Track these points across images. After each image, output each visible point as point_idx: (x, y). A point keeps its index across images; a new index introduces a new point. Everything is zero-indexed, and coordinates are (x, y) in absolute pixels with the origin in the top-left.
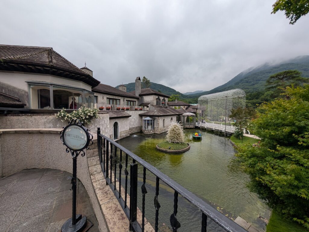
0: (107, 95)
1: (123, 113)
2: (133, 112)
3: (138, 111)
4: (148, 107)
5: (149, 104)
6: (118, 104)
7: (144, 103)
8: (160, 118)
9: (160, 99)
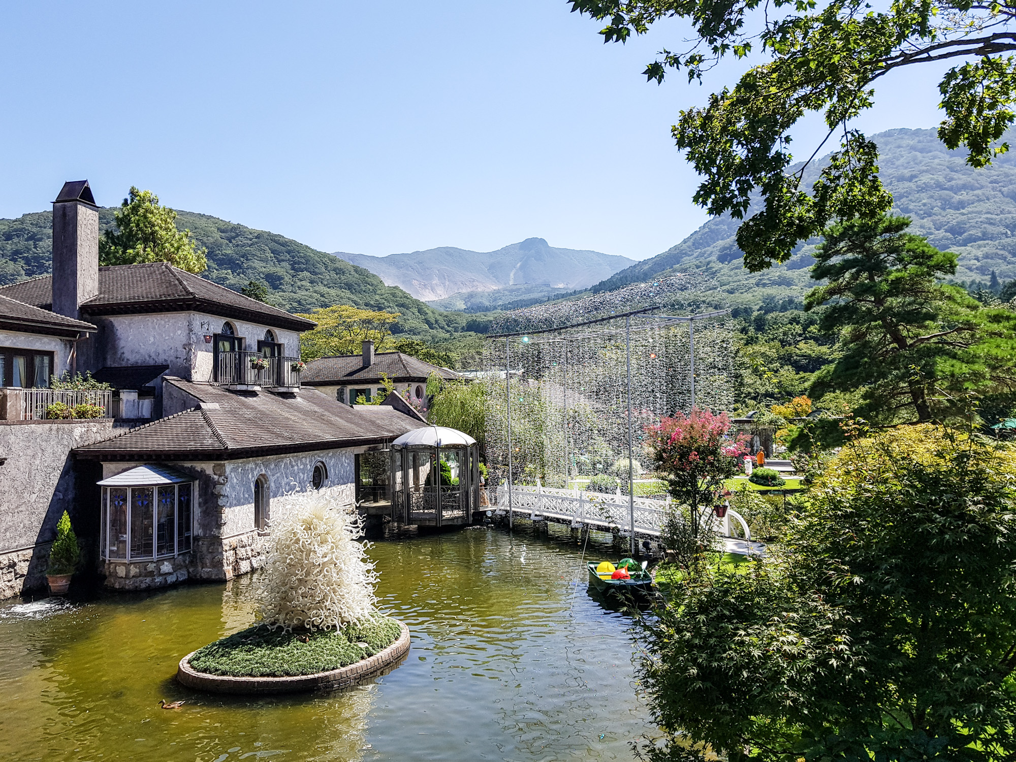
4: (145, 393)
5: (155, 371)
7: (124, 364)
8: (229, 466)
9: (240, 340)
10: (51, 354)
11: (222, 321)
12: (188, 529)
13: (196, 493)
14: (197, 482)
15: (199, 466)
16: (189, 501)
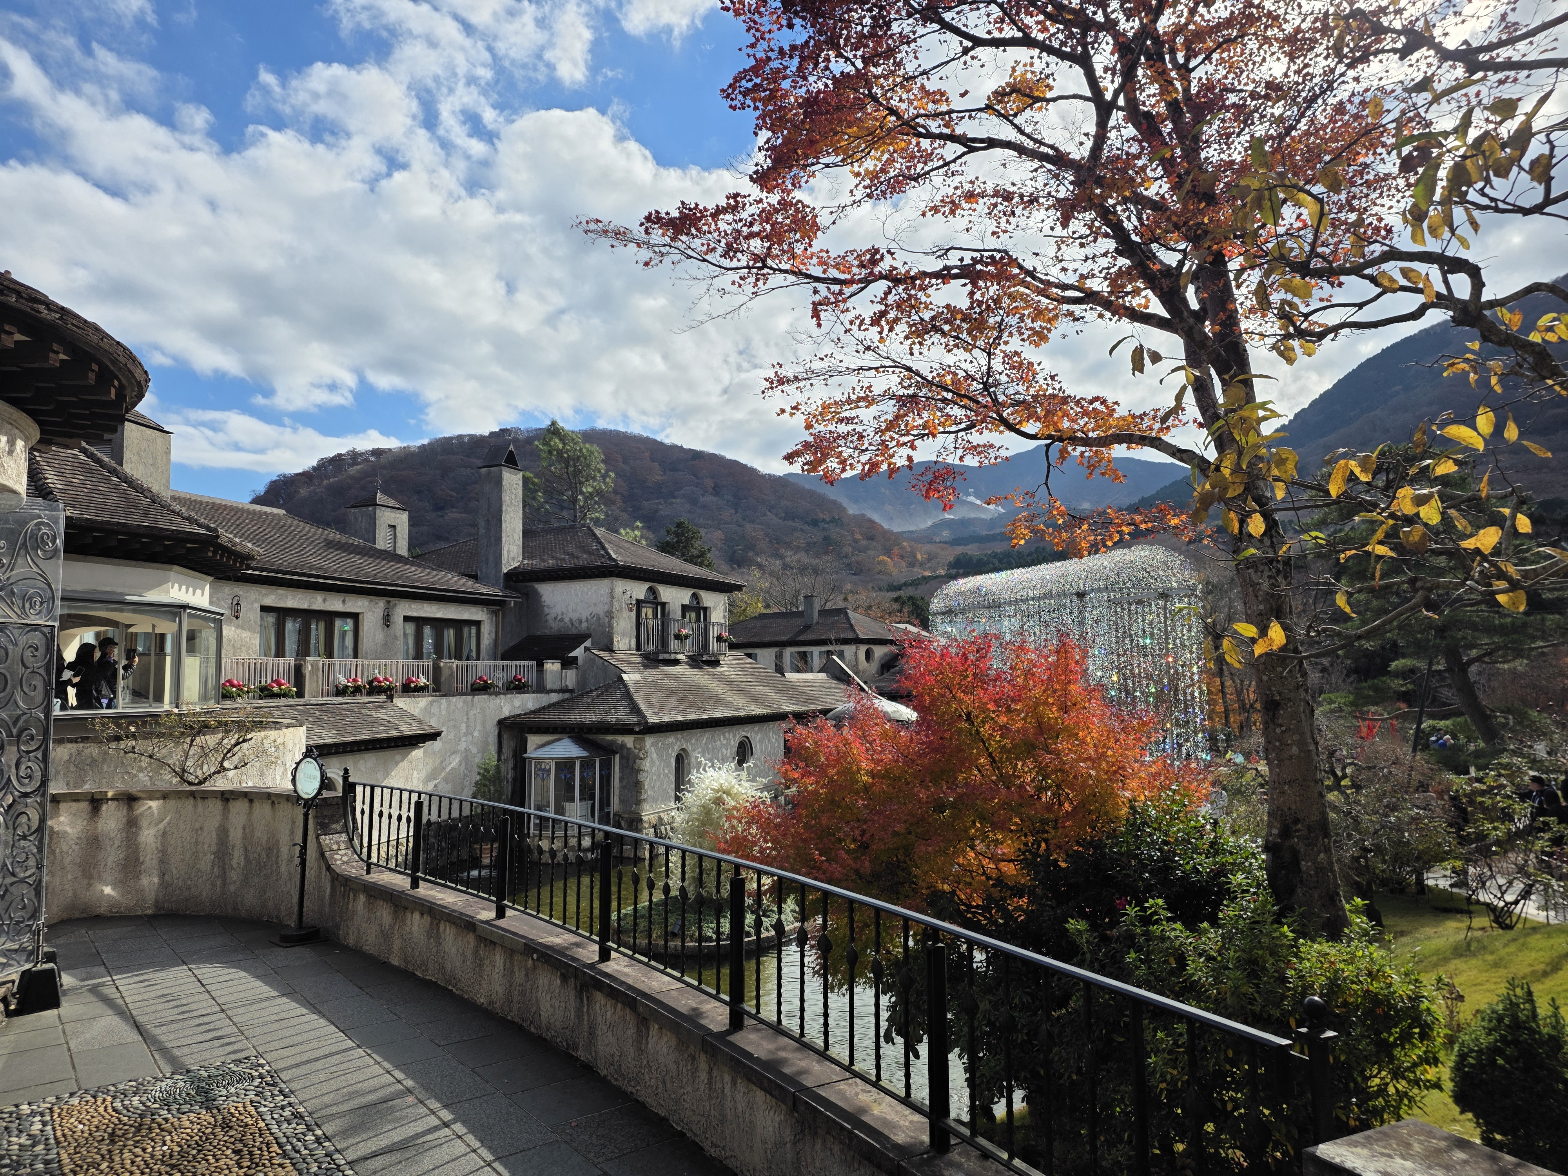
0: (263, 590)
1: (381, 714)
2: (458, 702)
3: (497, 694)
4: (568, 663)
5: (578, 639)
6: (343, 647)
7: (547, 632)
8: (649, 741)
9: (664, 605)
10: (477, 624)
11: (646, 586)
12: (608, 805)
13: (617, 768)
14: (617, 757)
15: (620, 739)
16: (609, 775)
